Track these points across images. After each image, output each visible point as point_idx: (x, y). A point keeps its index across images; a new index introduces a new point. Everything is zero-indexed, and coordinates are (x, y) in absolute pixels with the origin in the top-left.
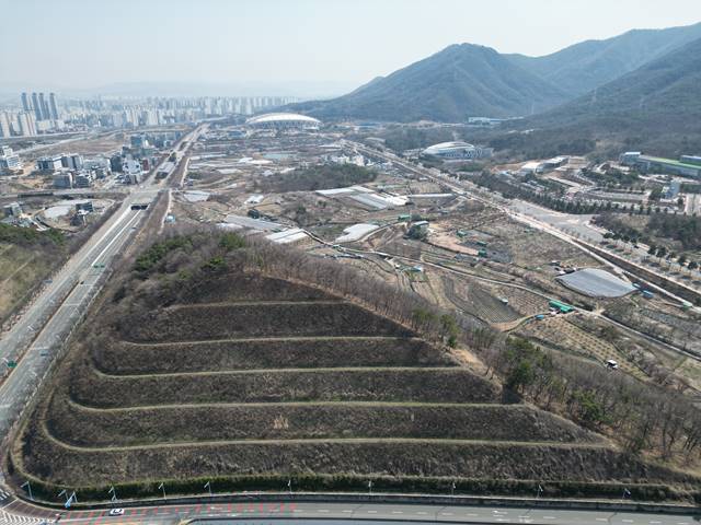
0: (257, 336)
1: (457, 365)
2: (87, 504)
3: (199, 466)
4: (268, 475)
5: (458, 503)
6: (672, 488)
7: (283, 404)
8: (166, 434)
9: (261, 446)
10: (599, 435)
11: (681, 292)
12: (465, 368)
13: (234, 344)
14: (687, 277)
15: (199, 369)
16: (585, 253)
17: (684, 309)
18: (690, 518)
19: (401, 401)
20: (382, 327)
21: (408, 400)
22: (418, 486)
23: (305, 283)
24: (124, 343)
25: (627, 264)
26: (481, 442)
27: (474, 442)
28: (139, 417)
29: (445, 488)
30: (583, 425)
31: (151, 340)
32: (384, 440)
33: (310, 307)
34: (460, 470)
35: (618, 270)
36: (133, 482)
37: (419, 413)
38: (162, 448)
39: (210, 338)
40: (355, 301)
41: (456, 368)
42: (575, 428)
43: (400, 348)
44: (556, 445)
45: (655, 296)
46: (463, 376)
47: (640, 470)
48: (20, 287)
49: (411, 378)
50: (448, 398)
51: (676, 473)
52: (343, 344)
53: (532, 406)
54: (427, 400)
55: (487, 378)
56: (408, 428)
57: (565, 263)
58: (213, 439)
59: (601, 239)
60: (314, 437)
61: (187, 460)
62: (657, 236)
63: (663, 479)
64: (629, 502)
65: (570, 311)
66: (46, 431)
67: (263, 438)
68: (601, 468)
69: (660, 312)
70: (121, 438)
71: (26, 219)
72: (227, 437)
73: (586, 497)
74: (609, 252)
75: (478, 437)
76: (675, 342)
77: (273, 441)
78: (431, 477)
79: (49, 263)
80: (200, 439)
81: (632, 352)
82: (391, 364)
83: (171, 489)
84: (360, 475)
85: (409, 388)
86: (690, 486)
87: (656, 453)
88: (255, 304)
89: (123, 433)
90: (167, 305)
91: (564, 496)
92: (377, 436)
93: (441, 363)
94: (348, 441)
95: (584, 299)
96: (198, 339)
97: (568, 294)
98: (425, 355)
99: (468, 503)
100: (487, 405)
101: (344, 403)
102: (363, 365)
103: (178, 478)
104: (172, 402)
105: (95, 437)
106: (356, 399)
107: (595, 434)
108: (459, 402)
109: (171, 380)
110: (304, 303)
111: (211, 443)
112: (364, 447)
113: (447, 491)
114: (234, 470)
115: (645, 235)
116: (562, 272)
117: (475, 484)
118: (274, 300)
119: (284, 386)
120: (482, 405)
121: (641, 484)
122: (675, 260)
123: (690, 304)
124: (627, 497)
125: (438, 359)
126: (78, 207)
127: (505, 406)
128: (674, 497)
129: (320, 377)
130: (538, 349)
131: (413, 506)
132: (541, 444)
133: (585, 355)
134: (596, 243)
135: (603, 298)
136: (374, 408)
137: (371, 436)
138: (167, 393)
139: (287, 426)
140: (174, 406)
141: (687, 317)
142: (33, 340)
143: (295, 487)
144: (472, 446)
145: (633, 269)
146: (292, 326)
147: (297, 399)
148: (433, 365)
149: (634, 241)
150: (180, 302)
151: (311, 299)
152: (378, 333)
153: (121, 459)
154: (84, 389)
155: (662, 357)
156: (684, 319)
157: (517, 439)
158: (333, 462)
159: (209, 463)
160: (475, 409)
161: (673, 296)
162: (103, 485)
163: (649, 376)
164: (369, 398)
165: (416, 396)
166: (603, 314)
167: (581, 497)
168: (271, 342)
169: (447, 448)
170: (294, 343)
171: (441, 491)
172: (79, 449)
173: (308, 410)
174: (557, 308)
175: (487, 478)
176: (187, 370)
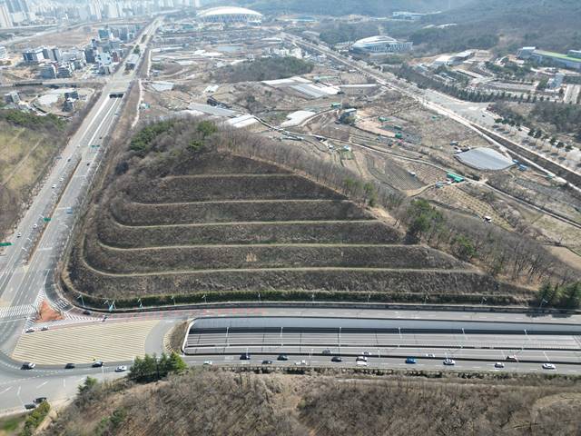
0: (231, 199)
1: (375, 219)
2: (123, 309)
3: (196, 286)
4: (244, 291)
5: (372, 308)
6: (515, 297)
7: (253, 246)
8: (172, 266)
9: (238, 272)
10: (470, 265)
11: (548, 165)
12: (380, 221)
13: (215, 204)
14: (556, 154)
15: (191, 222)
16: (479, 135)
17: (548, 179)
18: (524, 315)
19: (334, 243)
20: (322, 193)
21: (339, 242)
22: (345, 297)
23: (264, 160)
24: (135, 203)
25: (510, 144)
26: (389, 270)
27: (384, 270)
28: (152, 254)
29: (363, 298)
30: (460, 258)
31: (154, 201)
32: (322, 268)
33: (269, 178)
34: (374, 288)
35: (503, 148)
36: (152, 296)
37: (347, 251)
38: (170, 275)
39: (198, 200)
40: (302, 174)
41: (373, 221)
42: (454, 260)
43: (335, 207)
44: (440, 271)
45: (528, 169)
46: (378, 226)
47: (496, 286)
48: (38, 162)
49: (342, 228)
50: (367, 241)
51: (519, 288)
52: (294, 204)
53: (426, 246)
54: (352, 242)
55: (395, 227)
56: (338, 260)
57: (462, 144)
58: (205, 269)
59: (493, 123)
60: (274, 267)
61: (188, 282)
62: (538, 121)
63: (510, 292)
64: (485, 306)
65: (462, 180)
66: (86, 264)
67: (239, 268)
68: (469, 285)
69: (530, 181)
70: (141, 268)
71: (25, 106)
72: (214, 268)
73: (457, 303)
74: (498, 134)
75: (387, 266)
76: (537, 203)
77: (247, 270)
78: (353, 292)
79: (55, 143)
80: (195, 269)
81: (504, 210)
82: (327, 218)
83: (179, 300)
84: (306, 291)
85: (340, 235)
86: (526, 295)
87: (508, 276)
88: (229, 176)
89: (141, 264)
90: (163, 176)
91: (442, 303)
92: (318, 266)
93: (364, 217)
94: (297, 269)
95: (473, 171)
96: (188, 201)
97: (462, 168)
98: (352, 212)
99: (378, 308)
100: (394, 246)
101: (295, 245)
102: (307, 219)
103: (182, 293)
104: (174, 244)
105: (123, 268)
106: (302, 242)
107: (467, 263)
108: (375, 243)
109: (171, 229)
110: (264, 175)
111: (204, 271)
112: (309, 273)
113: (365, 300)
114: (221, 288)
115: (528, 120)
116: (459, 151)
117: (384, 295)
118: (242, 173)
119: (252, 233)
120: (391, 246)
121: (495, 295)
122: (548, 140)
123: (553, 175)
124: (485, 302)
125: (362, 215)
126: (67, 95)
127: (407, 246)
128: (516, 303)
129: (277, 228)
130: (434, 208)
131: (342, 310)
132: (430, 270)
133: (469, 213)
134: (488, 127)
135: (488, 171)
136: (316, 248)
137: (314, 266)
138: (169, 238)
139: (255, 260)
140: (175, 247)
141: (549, 184)
142: (57, 202)
143: (262, 299)
144: (383, 272)
145: (514, 148)
146: (256, 192)
147: (261, 242)
148: (358, 219)
149: (518, 125)
150: (172, 174)
151: (269, 172)
152: (319, 197)
153: (143, 281)
154: (110, 235)
155: (525, 214)
156: (547, 186)
157: (413, 268)
158: (288, 283)
159: (204, 284)
160: (386, 248)
161: (542, 169)
162: (132, 298)
163: (514, 227)
164: (312, 242)
165: (345, 240)
166: (487, 183)
167: (453, 303)
168: (241, 204)
169: (365, 274)
170: (258, 204)
171: (360, 300)
172: (112, 275)
173: (270, 250)
174: (453, 178)
175: (392, 292)
176: (183, 223)
